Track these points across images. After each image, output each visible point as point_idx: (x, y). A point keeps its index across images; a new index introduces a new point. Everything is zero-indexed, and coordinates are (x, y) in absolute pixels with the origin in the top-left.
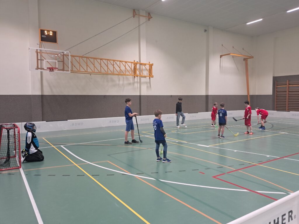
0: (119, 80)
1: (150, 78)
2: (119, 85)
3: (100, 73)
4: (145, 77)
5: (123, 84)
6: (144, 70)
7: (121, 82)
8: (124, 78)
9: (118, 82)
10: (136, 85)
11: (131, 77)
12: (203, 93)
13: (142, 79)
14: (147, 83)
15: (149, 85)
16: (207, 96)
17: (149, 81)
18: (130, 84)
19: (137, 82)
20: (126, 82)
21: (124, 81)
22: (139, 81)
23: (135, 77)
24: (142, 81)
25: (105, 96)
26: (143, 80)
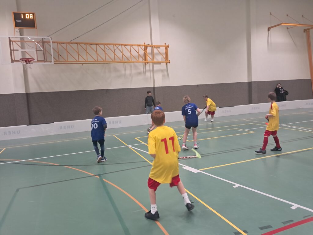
0: (125, 70)
1: (166, 64)
2: (125, 75)
3: (96, 62)
4: (159, 63)
5: (130, 74)
6: (157, 54)
7: (128, 72)
8: (131, 66)
9: (123, 72)
10: (148, 74)
11: (142, 64)
12: (245, 80)
13: (155, 65)
14: (162, 71)
15: (166, 73)
16: (250, 84)
17: (165, 68)
18: (140, 73)
19: (150, 71)
20: (134, 71)
21: (131, 70)
22: (151, 68)
23: (146, 64)
24: (155, 69)
25: (107, 91)
26: (156, 67)
